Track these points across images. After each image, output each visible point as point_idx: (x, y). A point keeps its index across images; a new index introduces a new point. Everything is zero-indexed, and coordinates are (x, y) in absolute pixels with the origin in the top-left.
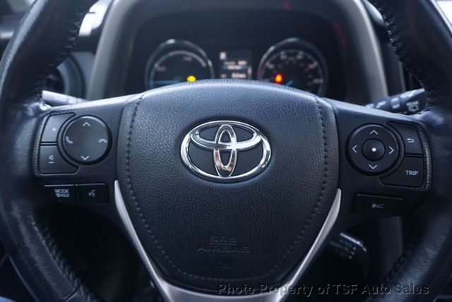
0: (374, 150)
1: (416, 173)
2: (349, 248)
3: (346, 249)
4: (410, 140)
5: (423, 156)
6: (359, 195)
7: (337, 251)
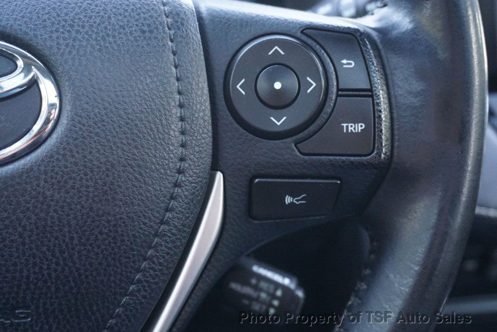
0: (278, 85)
1: (360, 127)
2: (269, 294)
3: (263, 295)
4: (348, 63)
5: (369, 93)
6: (257, 180)
7: (246, 302)
